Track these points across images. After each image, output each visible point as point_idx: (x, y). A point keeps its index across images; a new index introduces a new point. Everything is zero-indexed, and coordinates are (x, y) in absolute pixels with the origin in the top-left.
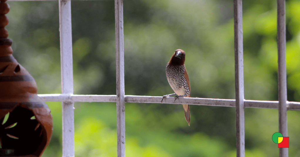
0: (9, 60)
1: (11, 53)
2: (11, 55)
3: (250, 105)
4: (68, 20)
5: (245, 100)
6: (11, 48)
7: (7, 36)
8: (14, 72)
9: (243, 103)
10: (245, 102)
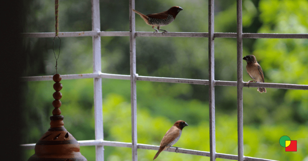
0: (61, 130)
1: (63, 125)
2: (63, 126)
3: (219, 156)
4: (99, 91)
5: (216, 153)
6: (62, 122)
7: (60, 114)
8: (65, 138)
9: (215, 155)
10: (216, 154)
